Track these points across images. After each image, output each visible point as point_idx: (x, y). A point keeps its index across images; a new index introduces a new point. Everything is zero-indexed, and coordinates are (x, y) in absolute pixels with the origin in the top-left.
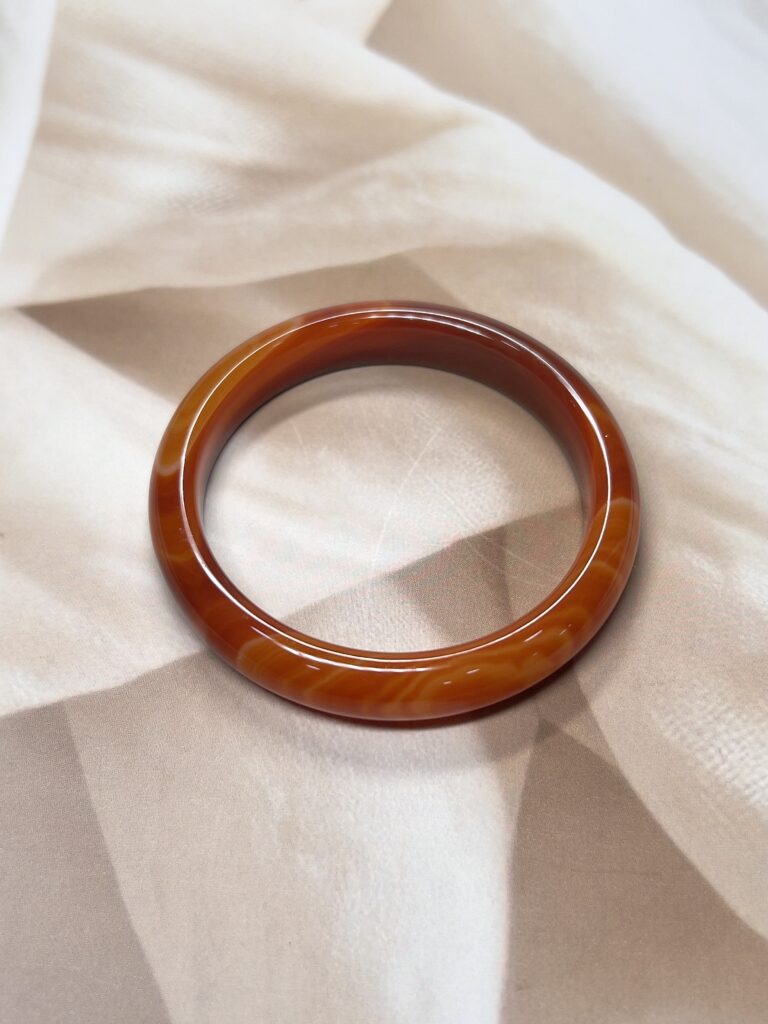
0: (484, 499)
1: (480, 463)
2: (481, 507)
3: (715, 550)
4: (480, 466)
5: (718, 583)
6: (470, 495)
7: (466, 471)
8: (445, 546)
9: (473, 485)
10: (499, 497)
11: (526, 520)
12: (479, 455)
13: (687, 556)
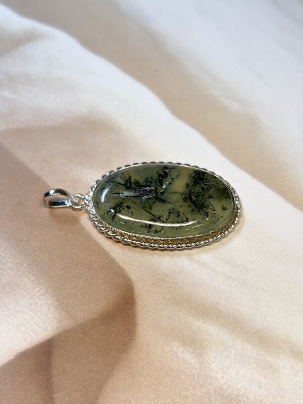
0: (39, 317)
1: (38, 289)
2: (37, 324)
3: (194, 343)
4: (38, 291)
5: (195, 369)
6: (30, 315)
7: (28, 297)
8: (11, 358)
9: (32, 308)
10: (50, 315)
11: (68, 331)
12: (38, 283)
13: (175, 349)
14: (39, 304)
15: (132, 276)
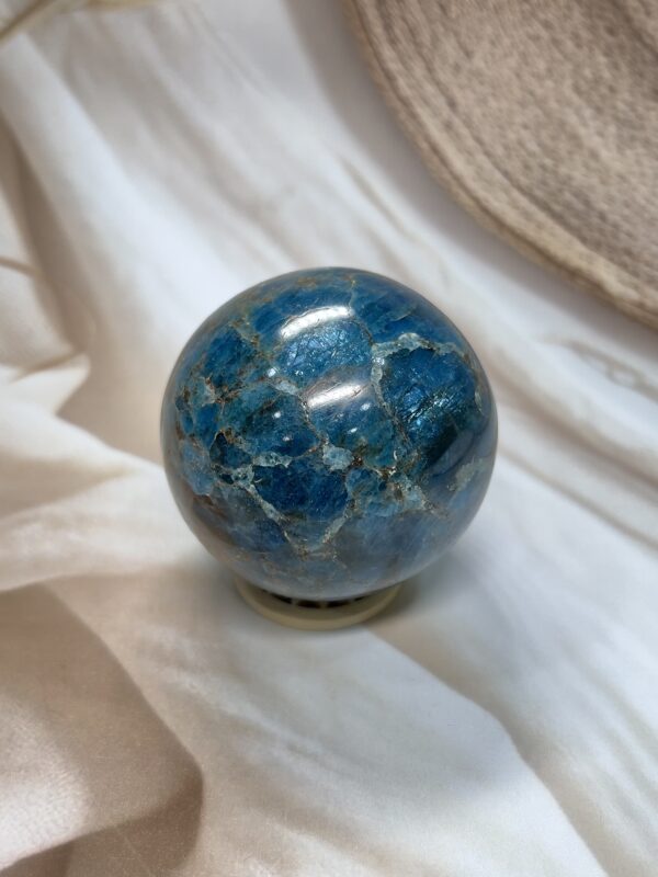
14: (63, 794)
15: (203, 766)
